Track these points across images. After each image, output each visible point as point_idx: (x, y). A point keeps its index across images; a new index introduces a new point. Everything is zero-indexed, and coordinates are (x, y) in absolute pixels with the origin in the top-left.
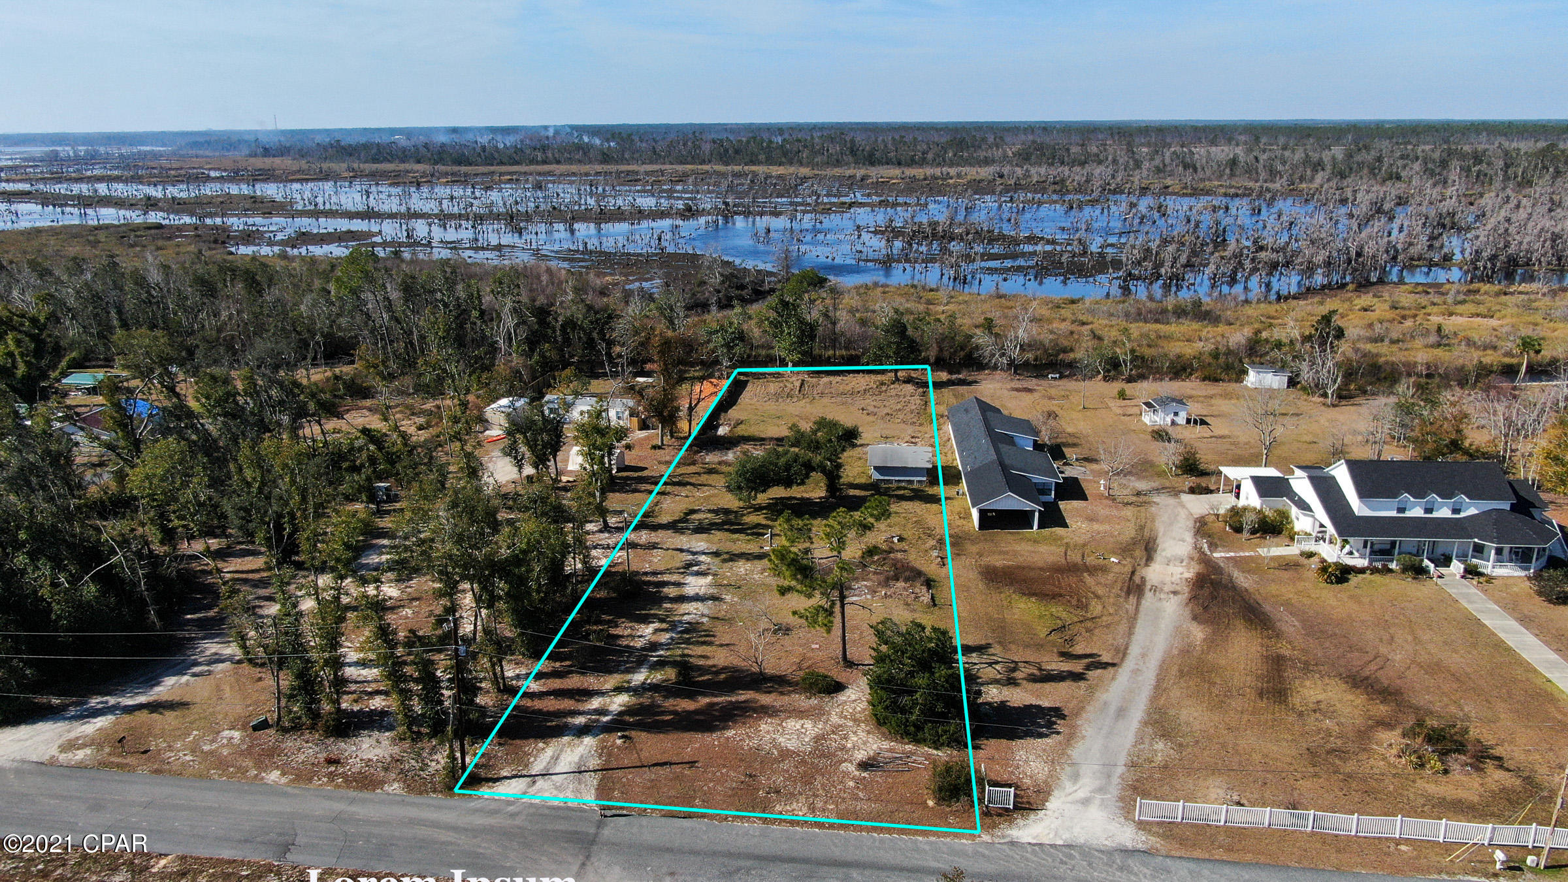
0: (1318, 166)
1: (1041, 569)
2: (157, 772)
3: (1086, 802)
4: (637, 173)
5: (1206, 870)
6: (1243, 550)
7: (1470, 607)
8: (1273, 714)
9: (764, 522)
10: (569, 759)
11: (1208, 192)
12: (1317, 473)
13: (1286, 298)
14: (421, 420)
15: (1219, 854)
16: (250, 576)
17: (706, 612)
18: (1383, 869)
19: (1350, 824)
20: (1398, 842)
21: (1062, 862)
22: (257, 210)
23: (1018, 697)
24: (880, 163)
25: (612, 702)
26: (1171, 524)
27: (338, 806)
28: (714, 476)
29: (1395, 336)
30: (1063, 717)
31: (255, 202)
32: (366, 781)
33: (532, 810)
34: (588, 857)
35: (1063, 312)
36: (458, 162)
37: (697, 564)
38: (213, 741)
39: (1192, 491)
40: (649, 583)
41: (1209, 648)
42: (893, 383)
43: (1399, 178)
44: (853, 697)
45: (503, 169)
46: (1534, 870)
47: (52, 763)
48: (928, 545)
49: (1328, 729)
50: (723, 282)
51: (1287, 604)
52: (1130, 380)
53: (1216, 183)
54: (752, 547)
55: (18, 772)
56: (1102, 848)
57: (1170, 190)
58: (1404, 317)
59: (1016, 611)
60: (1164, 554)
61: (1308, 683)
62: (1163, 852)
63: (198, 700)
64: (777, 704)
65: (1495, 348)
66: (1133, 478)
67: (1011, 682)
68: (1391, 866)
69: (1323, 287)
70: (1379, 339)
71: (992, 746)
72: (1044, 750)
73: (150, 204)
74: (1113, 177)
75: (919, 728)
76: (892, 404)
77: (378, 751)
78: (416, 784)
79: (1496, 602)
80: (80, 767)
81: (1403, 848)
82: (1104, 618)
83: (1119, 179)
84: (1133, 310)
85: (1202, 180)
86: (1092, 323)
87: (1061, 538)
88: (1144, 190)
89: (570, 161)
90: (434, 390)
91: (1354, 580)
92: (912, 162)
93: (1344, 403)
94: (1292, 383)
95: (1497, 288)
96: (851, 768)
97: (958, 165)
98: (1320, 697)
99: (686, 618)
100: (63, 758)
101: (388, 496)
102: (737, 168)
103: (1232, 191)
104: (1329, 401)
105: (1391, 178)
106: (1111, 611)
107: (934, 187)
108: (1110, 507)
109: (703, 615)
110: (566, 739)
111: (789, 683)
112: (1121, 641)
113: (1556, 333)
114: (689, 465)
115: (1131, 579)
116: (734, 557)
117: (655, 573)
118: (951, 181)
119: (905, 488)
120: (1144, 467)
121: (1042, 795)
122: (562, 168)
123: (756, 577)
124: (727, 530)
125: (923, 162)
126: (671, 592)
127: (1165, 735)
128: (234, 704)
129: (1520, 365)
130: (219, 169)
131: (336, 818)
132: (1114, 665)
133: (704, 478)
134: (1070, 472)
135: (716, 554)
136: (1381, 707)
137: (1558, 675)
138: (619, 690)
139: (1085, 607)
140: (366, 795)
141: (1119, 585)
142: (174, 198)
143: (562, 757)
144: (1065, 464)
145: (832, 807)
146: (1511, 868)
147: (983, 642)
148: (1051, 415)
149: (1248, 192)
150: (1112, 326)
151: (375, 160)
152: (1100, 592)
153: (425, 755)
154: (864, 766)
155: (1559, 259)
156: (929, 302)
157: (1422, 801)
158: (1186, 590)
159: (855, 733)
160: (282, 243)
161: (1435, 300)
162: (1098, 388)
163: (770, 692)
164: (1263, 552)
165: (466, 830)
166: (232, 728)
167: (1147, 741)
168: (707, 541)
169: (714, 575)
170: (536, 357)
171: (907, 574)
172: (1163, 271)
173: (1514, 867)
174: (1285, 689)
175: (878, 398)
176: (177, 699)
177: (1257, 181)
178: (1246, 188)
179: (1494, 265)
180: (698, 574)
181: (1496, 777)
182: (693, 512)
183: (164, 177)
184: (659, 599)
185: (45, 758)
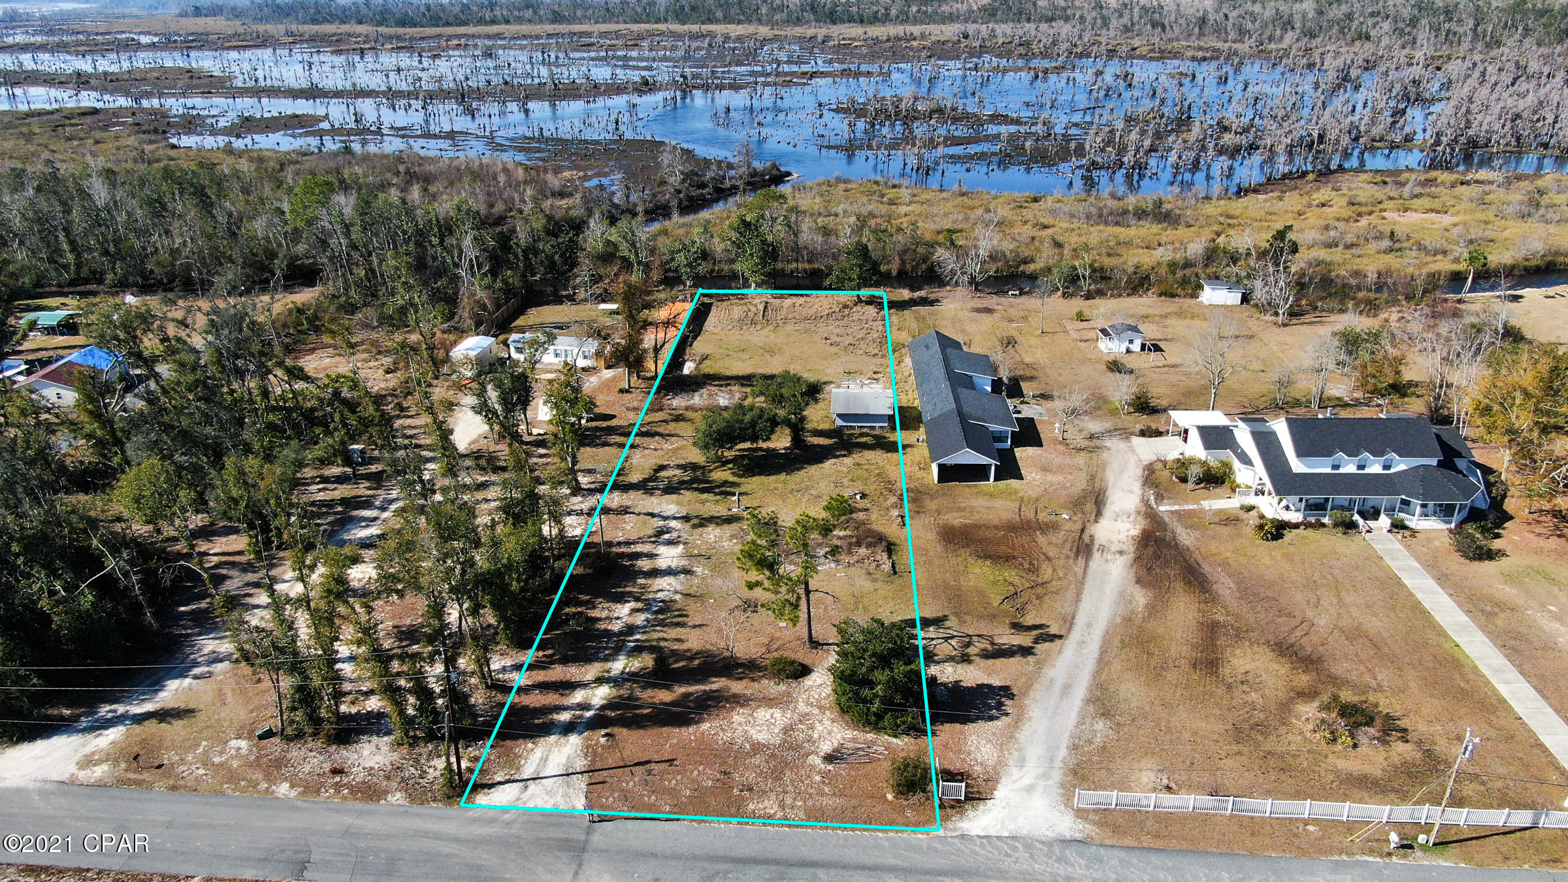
0: (1288, 25)
1: (996, 527)
2: (174, 788)
3: (1030, 789)
4: (589, 34)
5: (1134, 858)
6: (1187, 502)
7: (1391, 563)
8: (1205, 686)
9: (732, 479)
10: (557, 760)
11: (1176, 55)
12: (1259, 427)
13: (1247, 191)
14: (387, 361)
15: (1147, 841)
16: (237, 559)
17: (679, 588)
18: (1290, 852)
19: (1265, 806)
20: (1306, 822)
21: (1007, 855)
22: (195, 87)
23: (971, 675)
24: (842, 21)
25: (594, 695)
26: (1121, 473)
27: (348, 820)
28: (682, 424)
29: (1349, 238)
30: (1011, 696)
31: (191, 77)
32: (370, 792)
33: (525, 818)
34: (580, 865)
35: (1025, 212)
36: (403, 22)
37: (668, 531)
38: (222, 753)
39: (1143, 434)
40: (623, 555)
41: (1150, 614)
42: (856, 305)
43: (1368, 38)
44: (819, 681)
45: (450, 30)
46: (1425, 848)
47: (72, 782)
48: (889, 503)
49: (1253, 703)
50: (684, 181)
51: (1225, 564)
52: (1088, 296)
53: (1185, 43)
54: (720, 510)
55: (43, 793)
56: (1044, 839)
57: (1138, 52)
58: (1360, 215)
59: (971, 576)
60: (1113, 508)
61: (1238, 652)
62: (1098, 842)
63: (201, 706)
64: (748, 692)
65: (1445, 253)
66: (1087, 418)
67: (965, 659)
68: (1298, 847)
69: (1284, 177)
70: (1332, 245)
71: (948, 730)
72: (994, 734)
73: (81, 81)
74: (1080, 37)
75: (879, 716)
76: (856, 331)
77: (378, 758)
78: (417, 794)
79: (1418, 559)
80: (100, 785)
81: (1310, 828)
82: (1054, 583)
83: (1086, 40)
84: (1093, 210)
85: (1170, 40)
86: (1053, 226)
87: (1016, 492)
88: (1112, 53)
89: (520, 20)
90: (398, 320)
91: (1289, 535)
92: (874, 19)
93: (1295, 321)
94: (1245, 299)
95: (1454, 177)
96: (816, 760)
97: (922, 22)
98: (1248, 667)
99: (660, 595)
100: (83, 775)
101: (363, 458)
102: (695, 28)
103: (1200, 54)
104: (1280, 319)
105: (1360, 38)
106: (1061, 574)
107: (896, 51)
108: (1064, 453)
109: (676, 592)
110: (553, 738)
111: (759, 668)
112: (1069, 609)
113: (1506, 233)
114: (656, 411)
115: (1080, 537)
116: (705, 522)
117: (628, 543)
118: (915, 44)
119: (867, 435)
120: (1098, 404)
121: (990, 783)
122: (513, 28)
123: (725, 544)
124: (696, 489)
125: (886, 19)
126: (644, 564)
127: (1106, 714)
128: (236, 711)
129: (1467, 272)
130: (149, 33)
131: (347, 832)
132: (1060, 637)
133: (672, 427)
134: (1027, 412)
135: (686, 518)
136: (1303, 678)
137: (1466, 638)
138: (600, 681)
139: (1034, 570)
140: (370, 806)
141: (1068, 546)
142: (105, 74)
143: (550, 758)
144: (1022, 403)
145: (800, 803)
146: (1403, 847)
147: (940, 614)
148: (1009, 342)
149: (1216, 54)
150: (1073, 230)
151: (314, 21)
152: (1051, 554)
153: (423, 761)
154: (829, 758)
155: (1518, 139)
156: (892, 203)
157: (1331, 777)
158: (1132, 549)
159: (820, 722)
160: (227, 132)
161: (1391, 194)
162: (1057, 305)
163: (741, 679)
164: (1206, 504)
165: (468, 841)
166: (239, 737)
167: (1088, 721)
168: (678, 503)
169: (685, 544)
170: (499, 284)
171: (869, 540)
172: (1125, 159)
173: (1406, 846)
174: (1217, 659)
175: (841, 323)
176: (183, 706)
177: (1225, 42)
178: (1214, 50)
179: (1453, 150)
180: (670, 543)
181: (1401, 750)
182: (662, 468)
183: (92, 47)
184: (632, 574)
185: (65, 777)
